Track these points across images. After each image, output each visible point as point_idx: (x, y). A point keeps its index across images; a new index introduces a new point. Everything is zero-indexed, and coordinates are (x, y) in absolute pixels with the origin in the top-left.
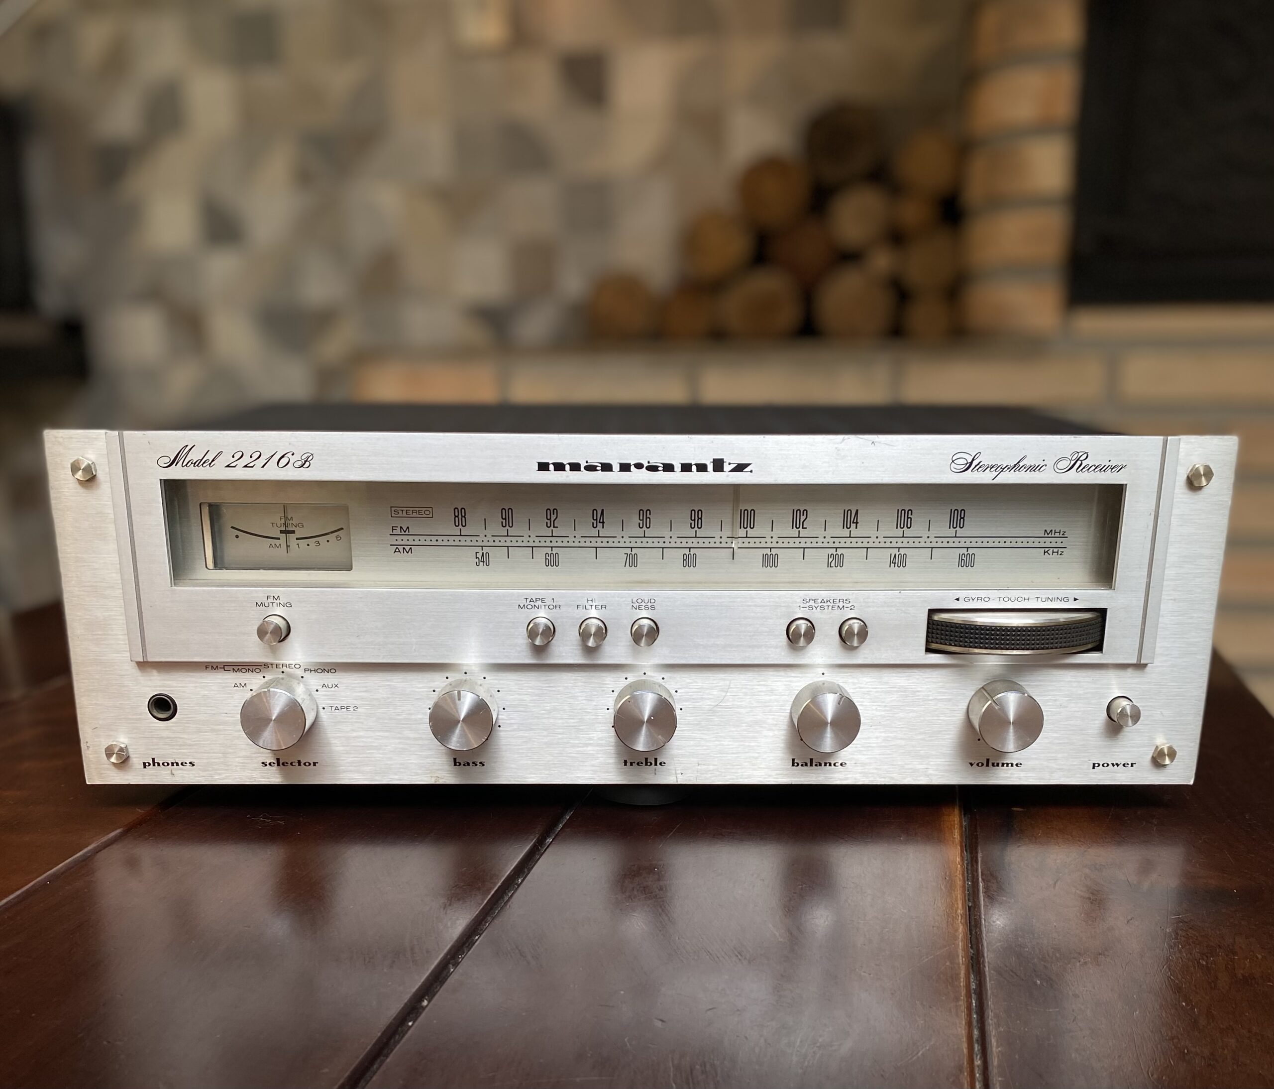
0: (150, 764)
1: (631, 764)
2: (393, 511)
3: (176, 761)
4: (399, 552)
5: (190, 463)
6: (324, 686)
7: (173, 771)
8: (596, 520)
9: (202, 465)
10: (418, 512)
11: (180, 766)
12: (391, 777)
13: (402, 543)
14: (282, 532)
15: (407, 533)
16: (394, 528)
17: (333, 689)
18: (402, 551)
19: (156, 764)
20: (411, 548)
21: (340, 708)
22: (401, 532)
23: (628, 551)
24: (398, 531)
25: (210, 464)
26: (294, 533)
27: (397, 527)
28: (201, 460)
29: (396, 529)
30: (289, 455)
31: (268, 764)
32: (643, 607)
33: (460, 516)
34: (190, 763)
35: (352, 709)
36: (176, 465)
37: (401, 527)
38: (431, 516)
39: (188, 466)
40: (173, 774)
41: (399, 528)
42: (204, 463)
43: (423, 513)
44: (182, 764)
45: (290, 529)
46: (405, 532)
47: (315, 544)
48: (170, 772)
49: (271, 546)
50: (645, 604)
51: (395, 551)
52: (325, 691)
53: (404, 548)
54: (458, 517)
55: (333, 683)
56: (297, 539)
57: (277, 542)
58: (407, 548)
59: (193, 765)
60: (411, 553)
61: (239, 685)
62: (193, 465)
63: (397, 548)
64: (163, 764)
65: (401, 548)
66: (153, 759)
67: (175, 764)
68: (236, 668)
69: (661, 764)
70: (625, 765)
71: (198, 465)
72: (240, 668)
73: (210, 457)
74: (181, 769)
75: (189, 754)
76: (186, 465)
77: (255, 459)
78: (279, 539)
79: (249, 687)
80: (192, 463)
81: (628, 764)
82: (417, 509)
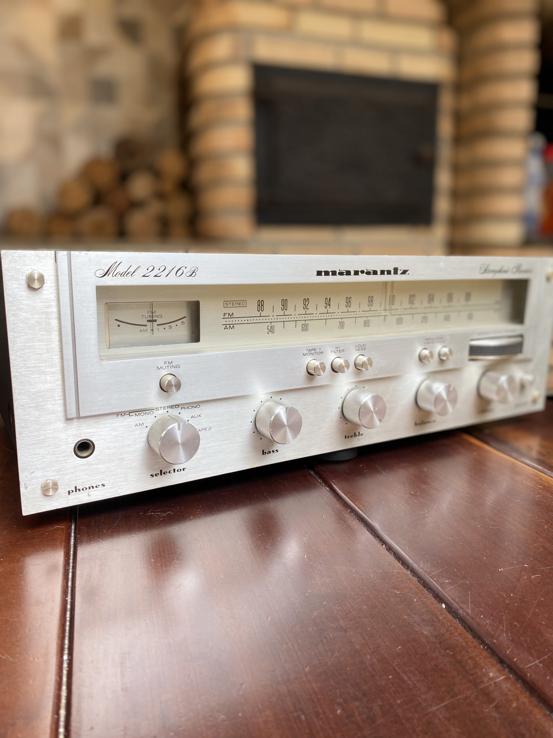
0: (73, 491)
1: (348, 437)
2: (225, 304)
3: (92, 486)
4: (227, 328)
5: (118, 274)
6: (192, 417)
7: (89, 493)
8: (327, 304)
9: (127, 275)
10: (238, 304)
11: (95, 488)
12: (227, 469)
13: (229, 323)
14: (148, 321)
15: (232, 317)
16: (225, 314)
17: (198, 418)
18: (228, 328)
19: (78, 490)
20: (233, 326)
21: (201, 430)
22: (229, 316)
23: (340, 320)
24: (227, 316)
25: (132, 275)
26: (156, 321)
27: (227, 313)
28: (126, 272)
29: (226, 315)
30: (183, 268)
31: (154, 475)
32: (360, 349)
33: (261, 305)
34: (102, 485)
35: (208, 429)
36: (108, 276)
37: (229, 314)
38: (245, 306)
39: (116, 276)
40: (90, 495)
41: (228, 314)
42: (128, 274)
43: (241, 304)
44: (96, 487)
45: (154, 319)
46: (231, 316)
47: (169, 328)
48: (87, 494)
49: (141, 331)
50: (362, 347)
51: (225, 329)
52: (194, 420)
53: (230, 326)
54: (259, 305)
55: (198, 414)
56: (158, 325)
57: (145, 328)
58: (232, 326)
59: (104, 486)
60: (234, 329)
61: (138, 425)
62: (120, 275)
63: (226, 326)
64: (83, 489)
65: (228, 326)
66: (76, 487)
67: (91, 488)
68: (137, 413)
69: (361, 435)
70: (346, 438)
71: (123, 275)
72: (140, 413)
73: (132, 270)
74: (96, 491)
75: (101, 479)
76: (115, 275)
77: (162, 271)
78: (146, 326)
79: (145, 425)
80: (119, 274)
81: (347, 437)
82: (238, 302)
